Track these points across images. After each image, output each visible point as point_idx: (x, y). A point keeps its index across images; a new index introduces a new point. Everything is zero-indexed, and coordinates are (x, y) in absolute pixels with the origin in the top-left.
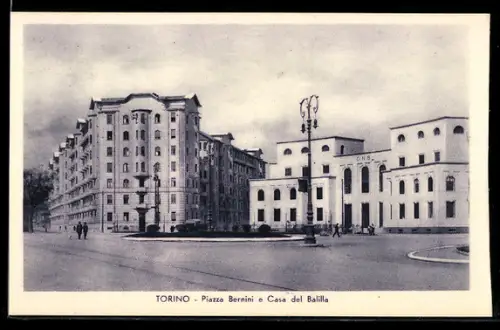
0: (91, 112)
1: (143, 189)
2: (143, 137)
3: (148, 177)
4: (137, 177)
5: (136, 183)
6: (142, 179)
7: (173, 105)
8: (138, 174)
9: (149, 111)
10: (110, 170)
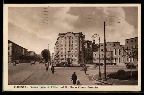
0: (59, 37)
1: (69, 54)
2: (69, 42)
3: (70, 51)
4: (68, 51)
5: (68, 52)
6: (69, 52)
7: (76, 35)
8: (68, 50)
9: (71, 36)
10: (62, 50)
